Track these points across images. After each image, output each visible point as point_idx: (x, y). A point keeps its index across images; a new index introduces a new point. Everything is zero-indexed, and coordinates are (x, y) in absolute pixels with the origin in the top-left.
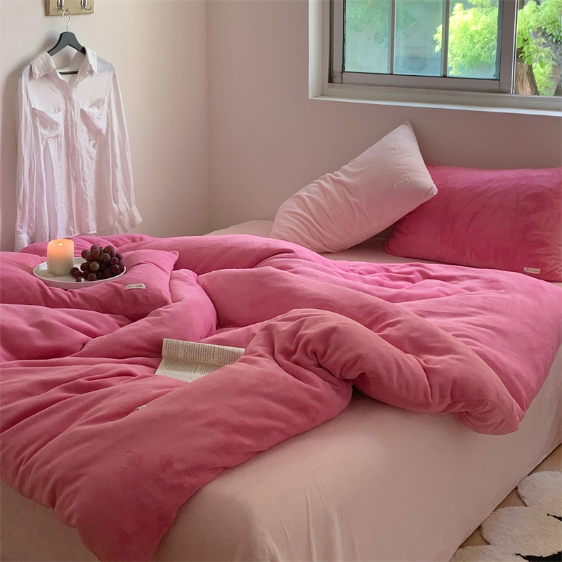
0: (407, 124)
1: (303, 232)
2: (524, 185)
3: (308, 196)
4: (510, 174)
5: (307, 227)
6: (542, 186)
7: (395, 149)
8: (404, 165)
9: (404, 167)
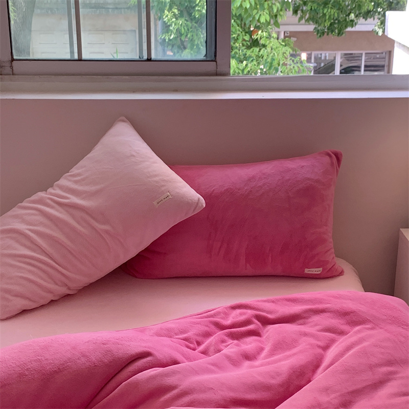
0: (123, 121)
1: (42, 279)
2: (289, 180)
3: (30, 230)
4: (267, 168)
5: (44, 271)
6: (309, 179)
7: (134, 156)
8: (156, 176)
9: (156, 179)
